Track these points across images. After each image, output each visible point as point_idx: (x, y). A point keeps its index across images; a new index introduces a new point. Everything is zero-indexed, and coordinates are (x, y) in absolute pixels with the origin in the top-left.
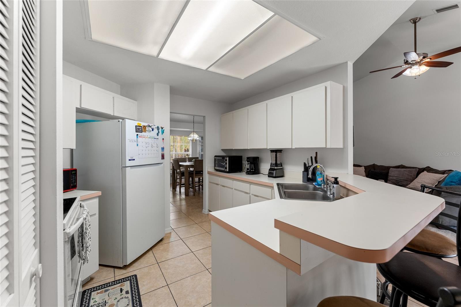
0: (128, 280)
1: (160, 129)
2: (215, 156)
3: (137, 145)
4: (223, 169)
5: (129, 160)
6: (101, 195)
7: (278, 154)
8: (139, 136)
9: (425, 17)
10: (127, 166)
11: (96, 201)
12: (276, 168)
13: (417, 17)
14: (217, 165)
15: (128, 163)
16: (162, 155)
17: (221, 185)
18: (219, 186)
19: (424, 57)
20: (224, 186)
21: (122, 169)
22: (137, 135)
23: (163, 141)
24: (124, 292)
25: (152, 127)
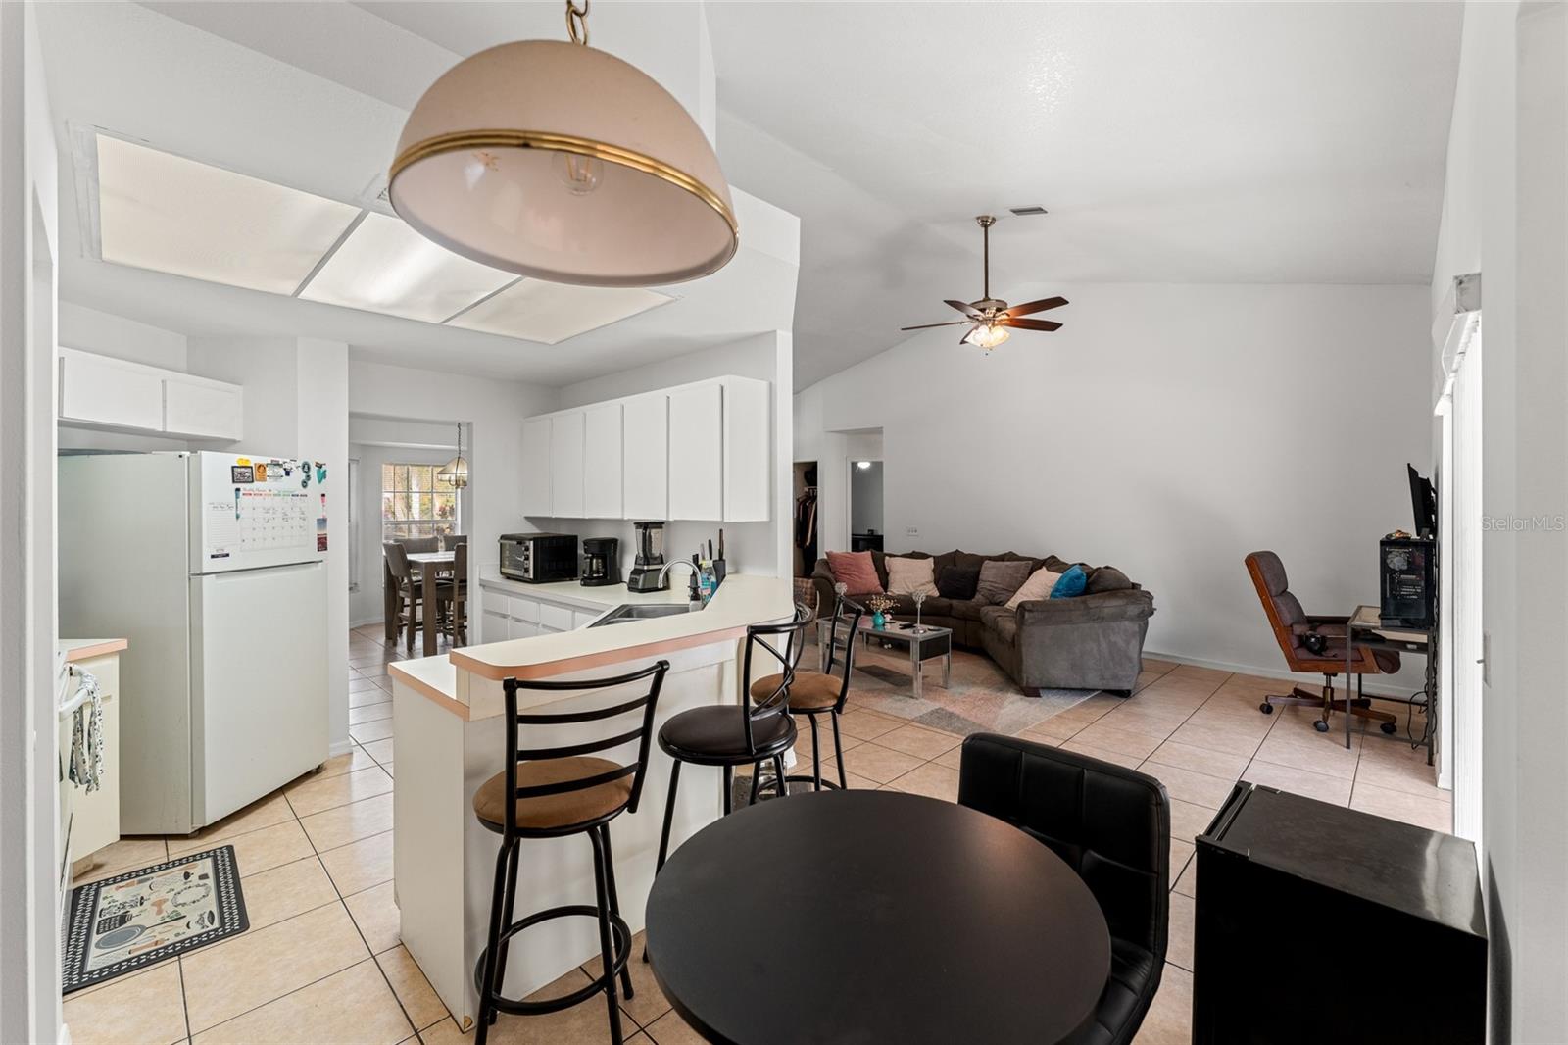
0: (208, 856)
1: (314, 471)
2: (503, 537)
3: (238, 517)
4: (520, 573)
5: (213, 556)
6: (126, 647)
7: (653, 532)
8: (241, 493)
9: (1002, 217)
10: (204, 571)
11: (114, 663)
12: (645, 567)
13: (987, 214)
14: (507, 563)
15: (209, 565)
16: (319, 539)
17: (512, 617)
18: (509, 622)
19: (998, 310)
20: (519, 620)
21: (190, 579)
22: (238, 490)
23: (323, 501)
24: (194, 879)
25: (286, 466)
